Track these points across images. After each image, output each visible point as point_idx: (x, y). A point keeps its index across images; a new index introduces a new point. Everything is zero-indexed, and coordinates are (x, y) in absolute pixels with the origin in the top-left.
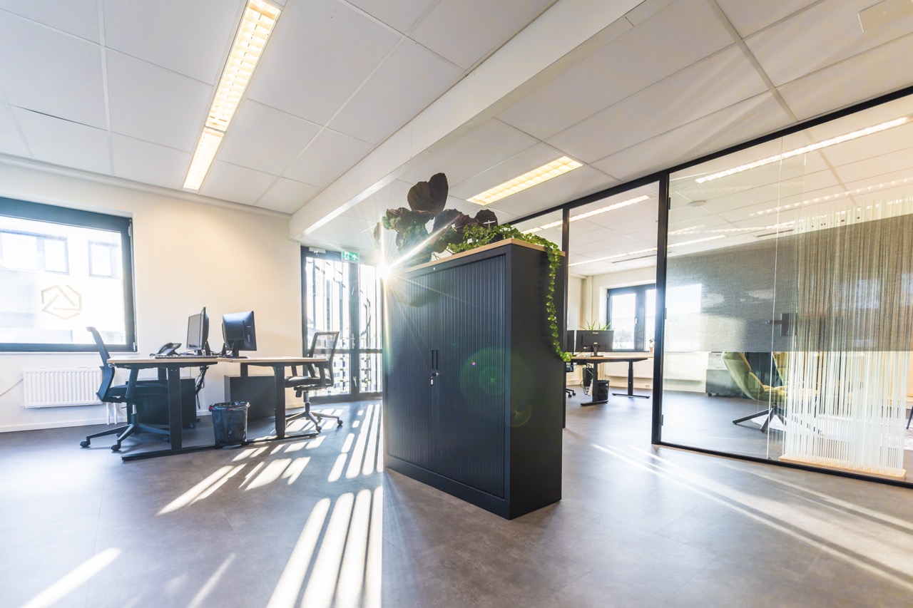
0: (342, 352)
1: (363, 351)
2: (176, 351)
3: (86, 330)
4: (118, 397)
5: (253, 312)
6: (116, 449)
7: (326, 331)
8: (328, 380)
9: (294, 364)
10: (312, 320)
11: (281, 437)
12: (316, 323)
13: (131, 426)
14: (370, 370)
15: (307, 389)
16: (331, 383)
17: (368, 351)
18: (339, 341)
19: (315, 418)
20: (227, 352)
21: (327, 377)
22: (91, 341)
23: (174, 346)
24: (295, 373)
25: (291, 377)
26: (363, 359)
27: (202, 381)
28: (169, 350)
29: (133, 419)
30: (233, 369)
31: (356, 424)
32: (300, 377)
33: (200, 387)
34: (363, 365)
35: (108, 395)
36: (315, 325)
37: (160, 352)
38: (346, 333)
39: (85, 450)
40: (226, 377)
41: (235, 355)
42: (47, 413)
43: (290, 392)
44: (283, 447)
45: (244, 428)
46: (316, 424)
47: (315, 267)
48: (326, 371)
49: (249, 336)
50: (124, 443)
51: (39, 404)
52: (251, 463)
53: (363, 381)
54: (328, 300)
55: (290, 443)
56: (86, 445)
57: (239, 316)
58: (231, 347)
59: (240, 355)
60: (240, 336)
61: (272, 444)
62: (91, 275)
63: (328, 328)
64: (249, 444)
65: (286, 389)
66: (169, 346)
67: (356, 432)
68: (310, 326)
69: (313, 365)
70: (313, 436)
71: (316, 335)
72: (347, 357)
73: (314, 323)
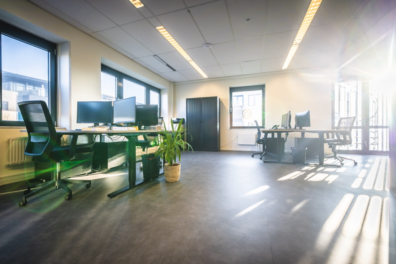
0: (357, 128)
1: (372, 127)
2: (278, 128)
3: (254, 122)
4: (261, 142)
5: (309, 111)
6: (261, 159)
7: (346, 117)
8: (348, 141)
9: (327, 133)
10: (338, 112)
11: (321, 164)
12: (340, 114)
13: (264, 152)
14: (378, 138)
15: (336, 145)
16: (350, 142)
17: (377, 127)
18: (355, 122)
19: (340, 159)
20: (297, 128)
21: (348, 139)
22: (255, 125)
23: (277, 126)
24: (328, 137)
25: (326, 139)
26: (372, 132)
27: (286, 139)
28: (275, 128)
29: (265, 150)
30: (298, 135)
31: (367, 166)
32: (330, 139)
33: (285, 142)
34: (372, 135)
35: (259, 141)
36: (339, 115)
37: (272, 128)
38: (359, 118)
39: (252, 158)
40: (295, 138)
41: (301, 128)
42: (242, 146)
43: (326, 146)
44: (324, 169)
45: (304, 158)
46: (341, 162)
47: (340, 87)
48: (347, 137)
49: (307, 121)
50: (263, 158)
51: (241, 144)
52: (308, 172)
53: (371, 144)
54: (348, 102)
55: (326, 168)
56: (253, 156)
57: (302, 113)
58: (299, 126)
59: (303, 129)
60: (303, 121)
61: (317, 167)
62: (249, 105)
63: (348, 115)
64: (307, 165)
65: (324, 144)
66: (275, 126)
67: (368, 170)
68: (336, 115)
69: (339, 133)
70: (338, 167)
71: (341, 119)
72: (360, 131)
73: (339, 113)
